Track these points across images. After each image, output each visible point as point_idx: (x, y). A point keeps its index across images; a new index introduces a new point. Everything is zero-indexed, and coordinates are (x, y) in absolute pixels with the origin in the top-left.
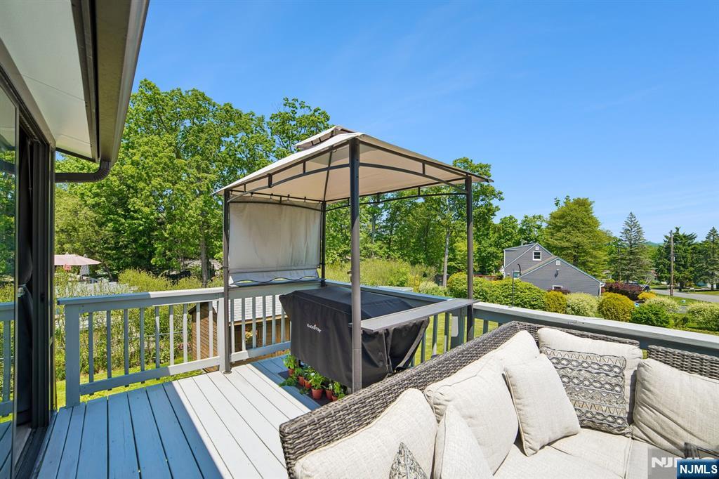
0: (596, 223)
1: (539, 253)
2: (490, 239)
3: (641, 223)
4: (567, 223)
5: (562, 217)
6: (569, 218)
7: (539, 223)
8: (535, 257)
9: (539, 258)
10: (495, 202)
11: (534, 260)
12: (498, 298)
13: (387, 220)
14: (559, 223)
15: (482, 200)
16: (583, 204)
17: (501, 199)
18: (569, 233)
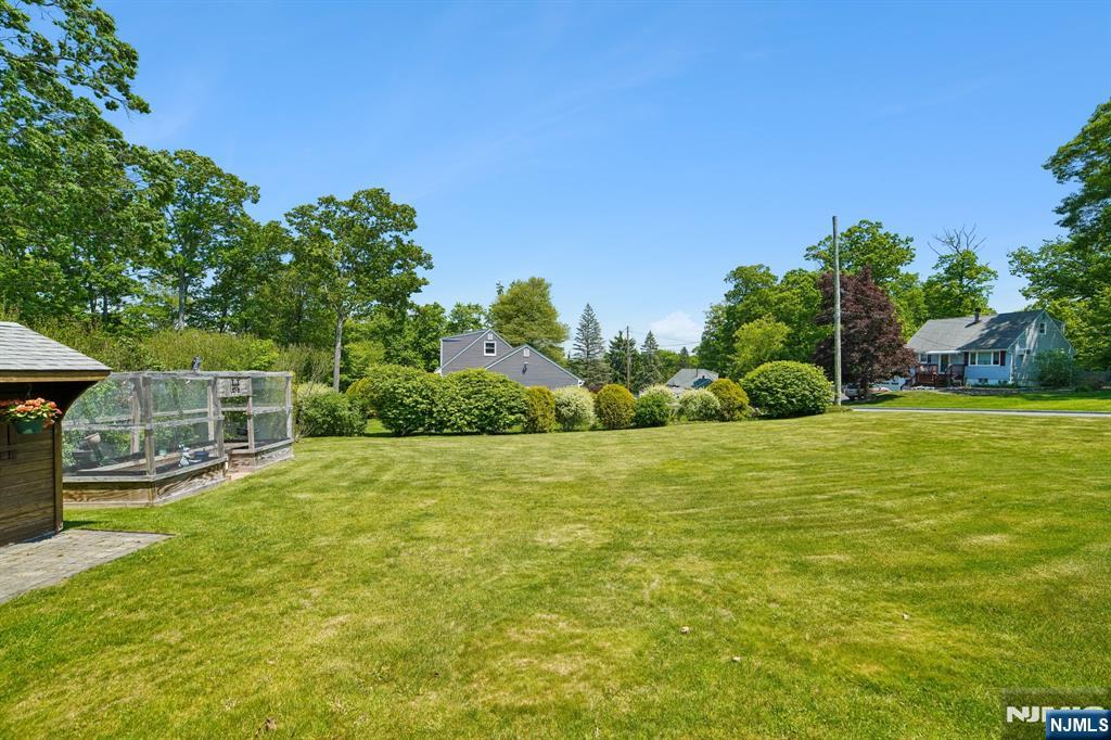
0: (554, 313)
1: (493, 345)
2: (404, 338)
3: (598, 318)
4: (518, 311)
5: (512, 301)
6: (520, 303)
7: (475, 316)
8: (488, 351)
9: (492, 351)
10: (420, 272)
11: (486, 354)
12: (454, 399)
13: (214, 289)
14: (509, 309)
15: (399, 267)
16: (537, 285)
17: (430, 267)
18: (522, 325)
